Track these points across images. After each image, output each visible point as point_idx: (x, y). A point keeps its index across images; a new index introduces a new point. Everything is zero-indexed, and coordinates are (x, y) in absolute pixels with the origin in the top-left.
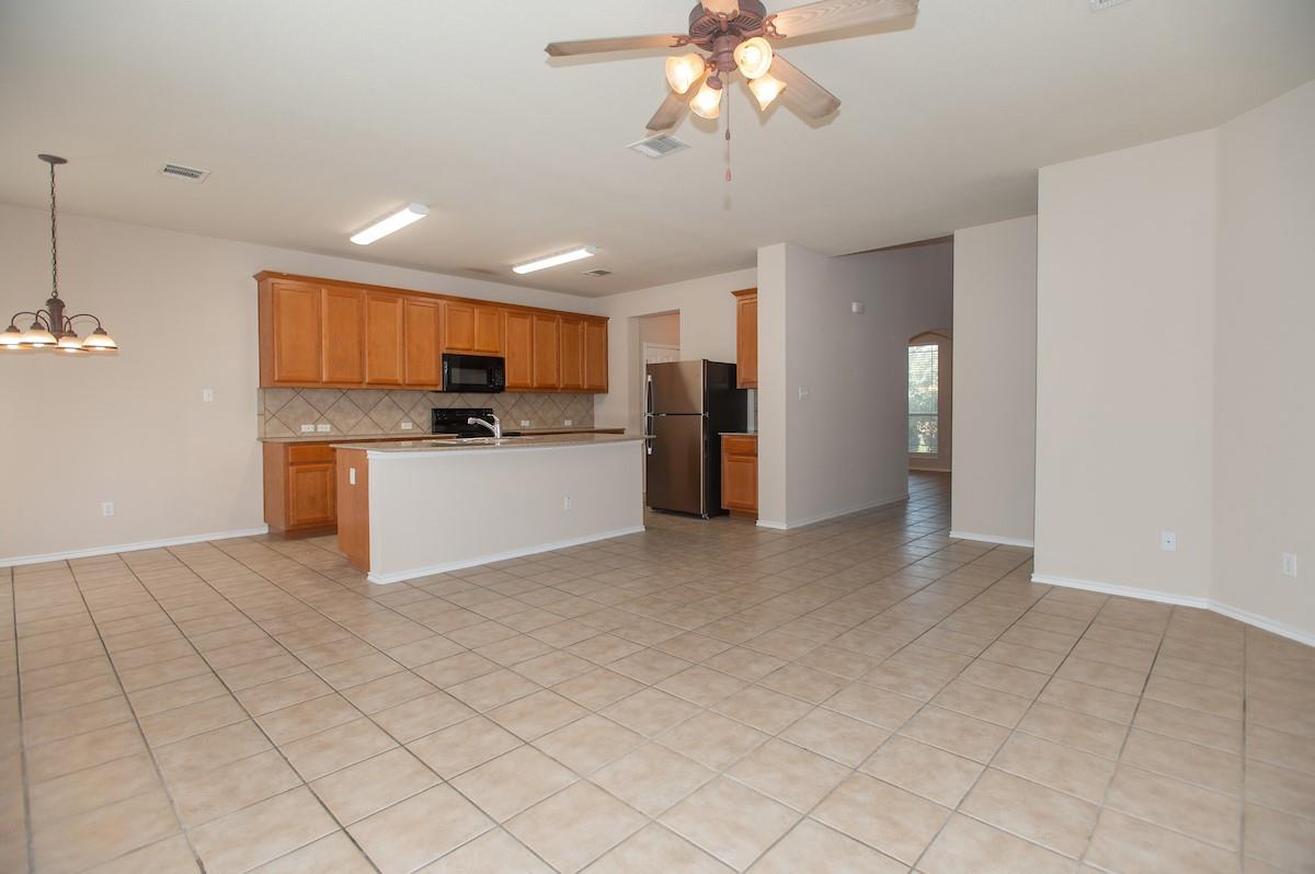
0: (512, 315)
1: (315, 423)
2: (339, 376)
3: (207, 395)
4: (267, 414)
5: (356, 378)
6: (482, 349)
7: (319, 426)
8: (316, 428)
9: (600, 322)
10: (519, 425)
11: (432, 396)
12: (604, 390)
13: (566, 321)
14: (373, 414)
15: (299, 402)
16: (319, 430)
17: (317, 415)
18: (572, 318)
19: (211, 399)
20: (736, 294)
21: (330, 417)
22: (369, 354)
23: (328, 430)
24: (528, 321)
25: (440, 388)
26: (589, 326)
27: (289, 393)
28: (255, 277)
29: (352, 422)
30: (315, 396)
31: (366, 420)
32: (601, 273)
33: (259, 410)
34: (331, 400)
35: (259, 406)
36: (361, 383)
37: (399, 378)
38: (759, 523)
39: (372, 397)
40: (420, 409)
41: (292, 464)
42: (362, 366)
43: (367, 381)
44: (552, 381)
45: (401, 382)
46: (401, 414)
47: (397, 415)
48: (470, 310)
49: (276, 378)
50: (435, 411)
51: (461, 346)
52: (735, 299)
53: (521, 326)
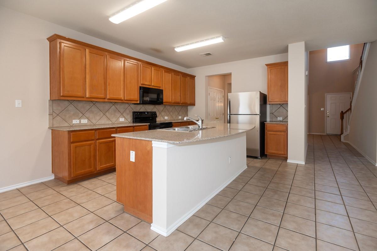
0: (165, 72)
1: (80, 119)
2: (95, 95)
3: (18, 103)
4: (54, 114)
5: (102, 96)
6: (155, 85)
7: (82, 120)
8: (80, 121)
9: (193, 77)
10: (164, 118)
11: (132, 106)
12: (193, 104)
13: (183, 76)
14: (107, 114)
15: (71, 108)
16: (82, 122)
17: (81, 115)
18: (185, 75)
19: (20, 106)
20: (267, 65)
21: (87, 116)
22: (109, 85)
23: (87, 122)
24: (171, 75)
25: (138, 102)
26: (190, 79)
27: (66, 103)
28: (47, 39)
29: (98, 118)
30: (80, 105)
31: (104, 117)
32: (209, 54)
33: (49, 113)
34: (88, 107)
35: (49, 110)
36: (105, 99)
37: (122, 97)
38: (288, 161)
39: (107, 106)
40: (128, 111)
41: (73, 142)
42: (105, 90)
43: (108, 98)
44: (178, 100)
45: (123, 99)
46: (120, 114)
47: (118, 115)
48: (150, 68)
49: (61, 95)
50: (134, 113)
51: (147, 83)
52: (266, 67)
53: (168, 77)
